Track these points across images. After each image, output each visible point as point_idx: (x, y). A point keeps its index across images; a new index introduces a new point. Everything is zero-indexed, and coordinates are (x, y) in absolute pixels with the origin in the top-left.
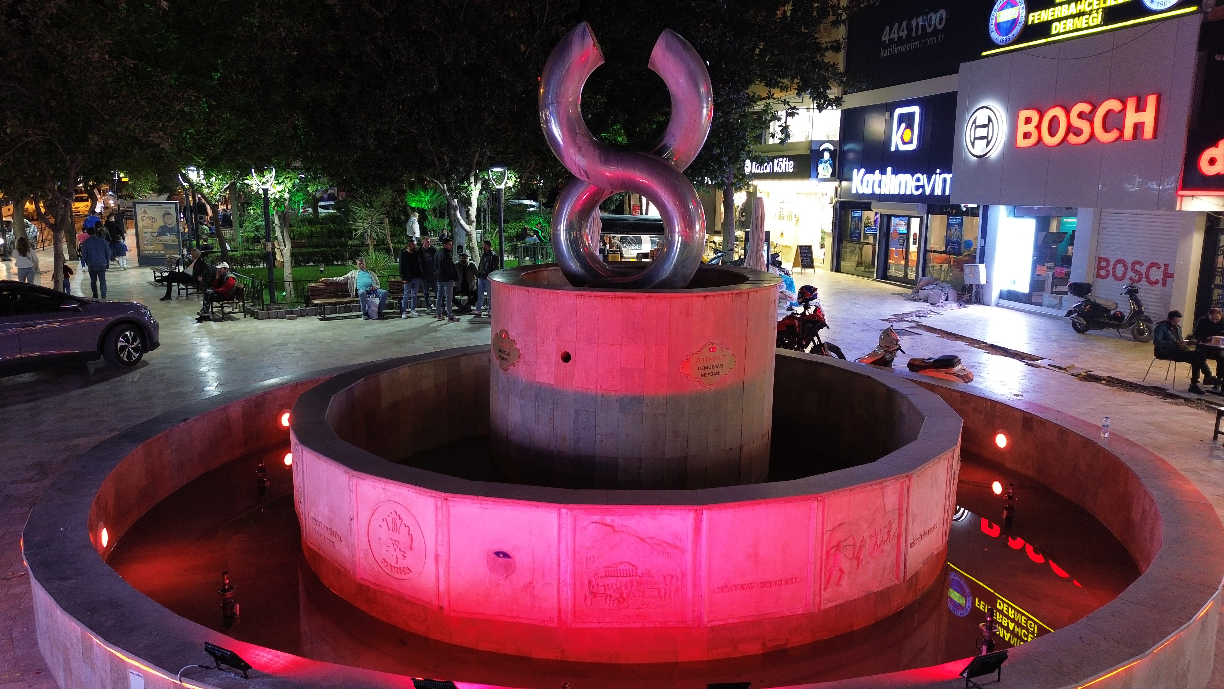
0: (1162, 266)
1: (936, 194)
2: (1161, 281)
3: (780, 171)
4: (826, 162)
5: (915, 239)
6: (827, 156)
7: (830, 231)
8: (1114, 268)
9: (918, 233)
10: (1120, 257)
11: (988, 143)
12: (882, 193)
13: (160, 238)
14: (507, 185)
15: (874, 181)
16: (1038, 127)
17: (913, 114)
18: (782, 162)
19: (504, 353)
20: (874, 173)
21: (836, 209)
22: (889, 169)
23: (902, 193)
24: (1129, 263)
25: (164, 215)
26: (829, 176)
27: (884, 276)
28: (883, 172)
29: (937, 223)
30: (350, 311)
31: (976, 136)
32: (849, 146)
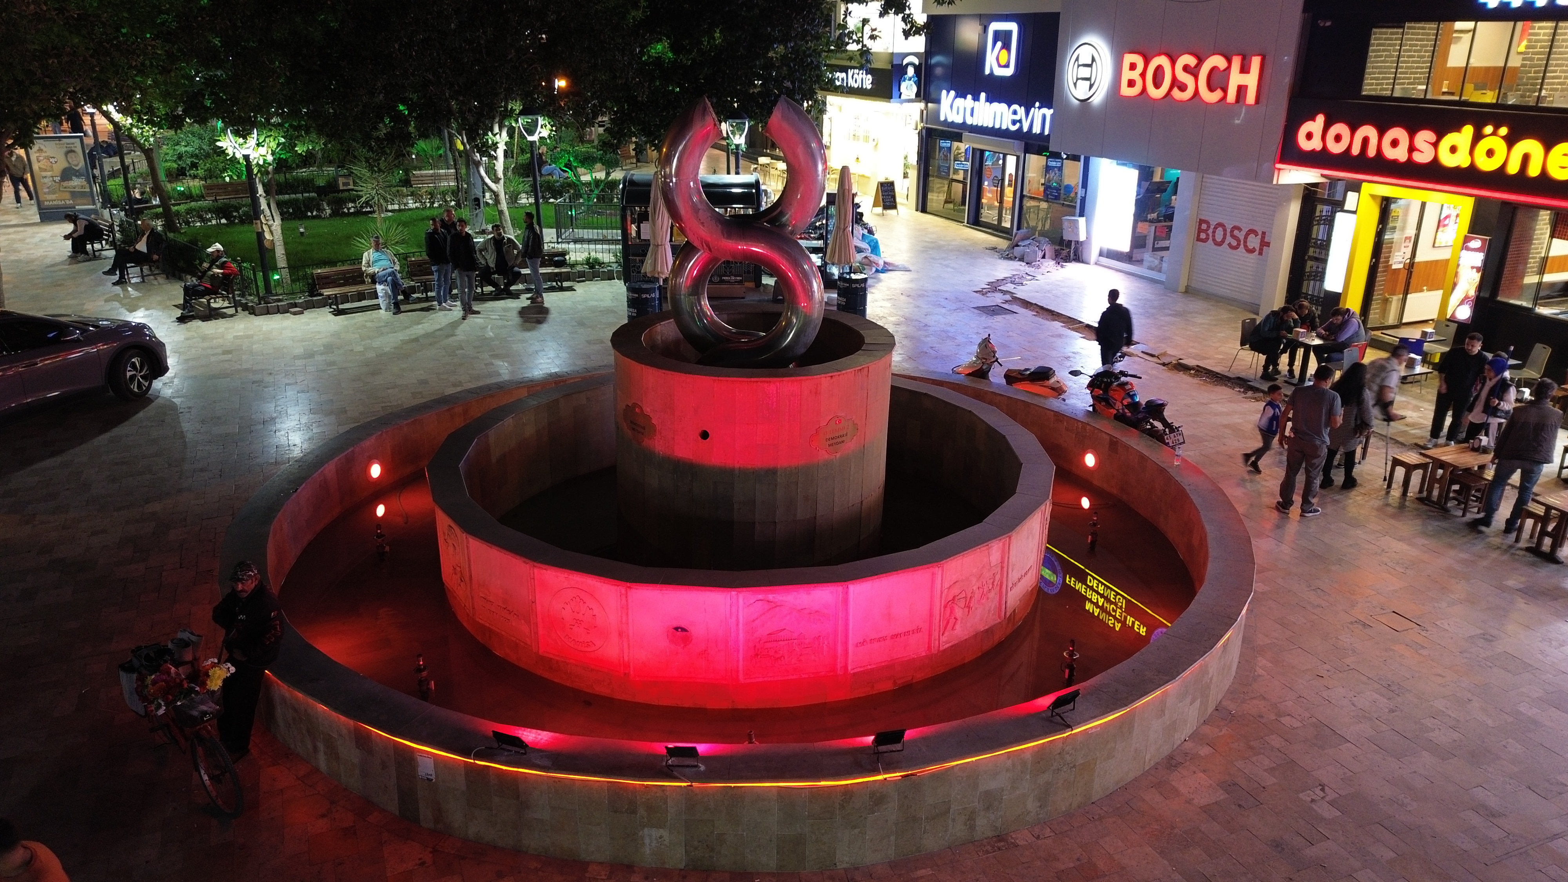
0: (1260, 233)
1: (1034, 132)
2: (1258, 249)
3: (856, 86)
4: (910, 79)
5: (1010, 181)
6: (911, 71)
7: (915, 163)
8: (1214, 232)
9: (1014, 174)
10: (1221, 221)
11: (1091, 86)
12: (975, 124)
13: (65, 184)
14: (541, 135)
15: (965, 109)
16: (1143, 75)
17: (1008, 34)
18: (858, 74)
19: (635, 424)
20: (965, 98)
21: (922, 136)
22: (983, 95)
23: (997, 126)
24: (1229, 228)
25: (67, 153)
26: (913, 97)
27: (976, 222)
28: (976, 98)
29: (1035, 162)
30: (365, 299)
31: (1079, 77)
32: (936, 59)
